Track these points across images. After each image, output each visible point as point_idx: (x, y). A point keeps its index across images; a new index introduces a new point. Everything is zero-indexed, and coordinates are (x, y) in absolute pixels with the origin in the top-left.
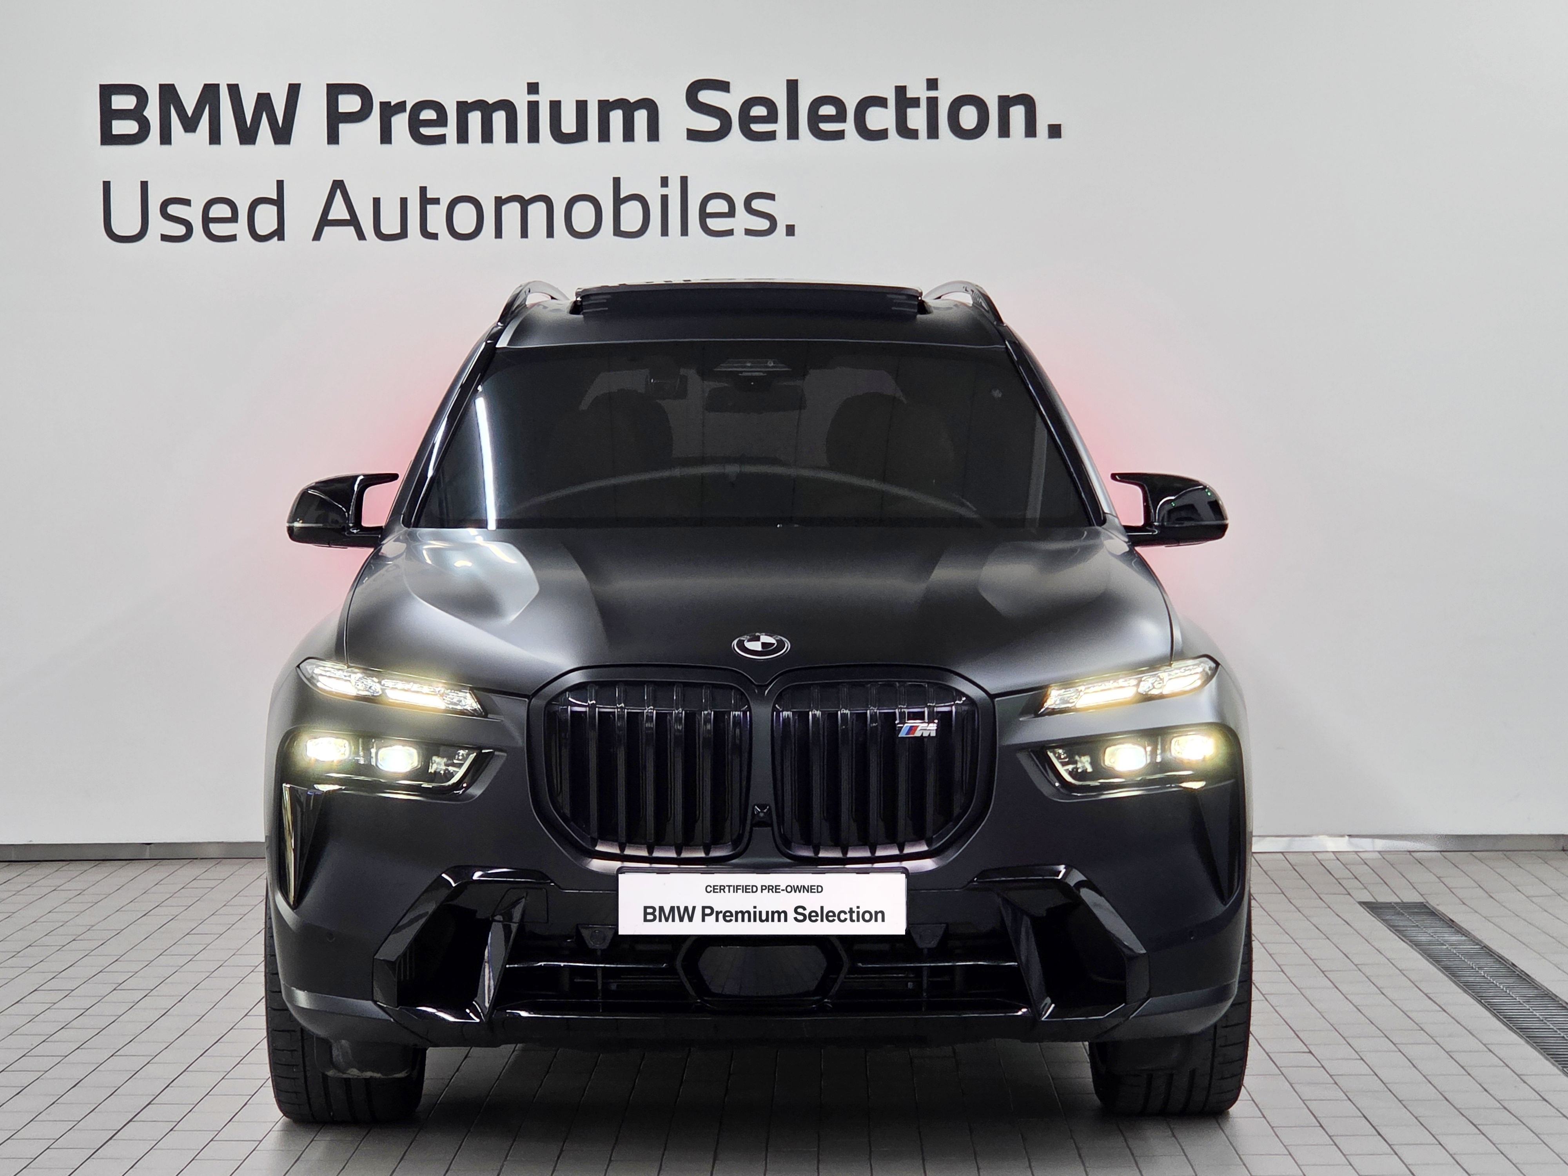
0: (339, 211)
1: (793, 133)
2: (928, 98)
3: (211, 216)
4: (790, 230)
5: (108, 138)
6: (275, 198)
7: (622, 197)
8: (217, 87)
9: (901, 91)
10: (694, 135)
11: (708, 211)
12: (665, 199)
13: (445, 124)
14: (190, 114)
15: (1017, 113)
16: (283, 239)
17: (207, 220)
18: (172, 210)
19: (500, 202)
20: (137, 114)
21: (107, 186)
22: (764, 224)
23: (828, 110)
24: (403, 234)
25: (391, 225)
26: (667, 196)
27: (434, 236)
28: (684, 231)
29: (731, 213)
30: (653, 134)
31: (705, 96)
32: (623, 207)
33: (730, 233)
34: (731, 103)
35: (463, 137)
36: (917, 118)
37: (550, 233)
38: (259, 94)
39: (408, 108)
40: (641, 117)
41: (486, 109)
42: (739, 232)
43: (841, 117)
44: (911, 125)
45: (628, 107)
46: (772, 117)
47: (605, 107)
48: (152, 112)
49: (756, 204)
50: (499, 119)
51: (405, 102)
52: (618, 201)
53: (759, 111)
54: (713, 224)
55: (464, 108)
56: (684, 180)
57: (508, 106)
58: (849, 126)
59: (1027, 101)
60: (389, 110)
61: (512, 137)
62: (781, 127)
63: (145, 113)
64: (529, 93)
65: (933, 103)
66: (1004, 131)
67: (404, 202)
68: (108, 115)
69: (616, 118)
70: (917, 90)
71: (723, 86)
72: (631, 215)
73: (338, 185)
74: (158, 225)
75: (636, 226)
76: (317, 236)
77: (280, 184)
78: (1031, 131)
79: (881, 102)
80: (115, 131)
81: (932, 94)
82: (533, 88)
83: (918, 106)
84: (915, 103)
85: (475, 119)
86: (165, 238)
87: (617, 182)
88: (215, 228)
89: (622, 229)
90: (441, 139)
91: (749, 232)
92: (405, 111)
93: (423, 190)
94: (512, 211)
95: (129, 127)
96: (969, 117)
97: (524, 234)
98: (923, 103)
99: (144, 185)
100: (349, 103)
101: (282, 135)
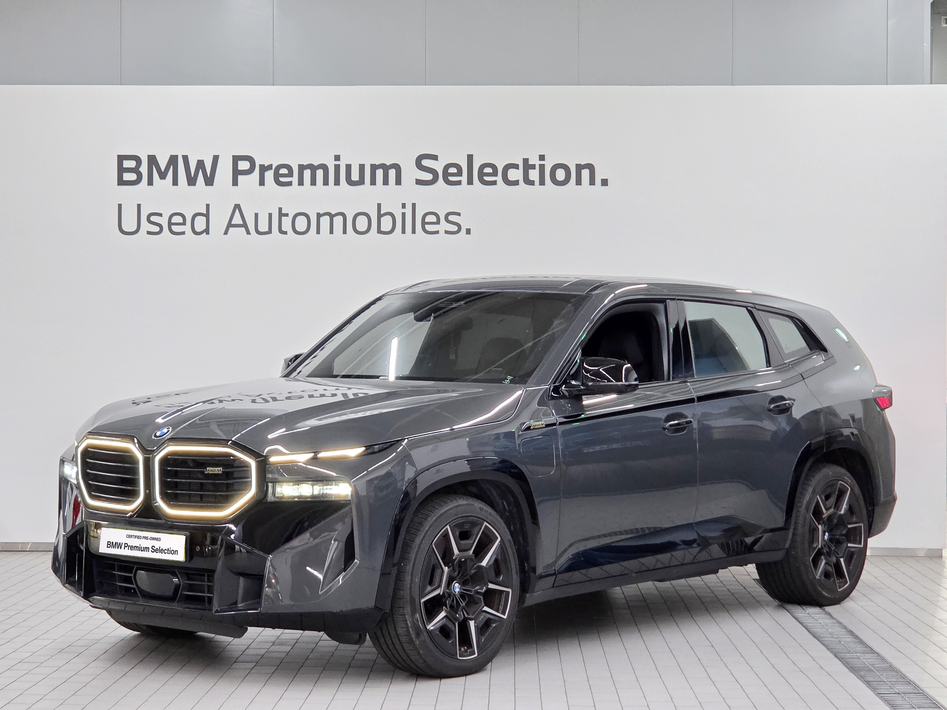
0: (237, 220)
1: (470, 182)
2: (540, 165)
3: (172, 222)
4: (468, 231)
5: (121, 182)
6: (205, 213)
7: (382, 213)
8: (177, 156)
9: (526, 161)
10: (419, 182)
11: (426, 221)
12: (404, 214)
13: (292, 176)
14: (163, 171)
15: (585, 173)
16: (208, 234)
17: (170, 224)
18: (153, 219)
19: (319, 216)
20: (136, 170)
21: (120, 206)
22: (455, 228)
23: (488, 170)
24: (270, 232)
25: (263, 226)
26: (405, 213)
27: (285, 233)
28: (414, 232)
29: (438, 222)
30: (398, 182)
31: (425, 163)
32: (382, 219)
33: (437, 232)
34: (438, 166)
35: (301, 182)
36: (534, 175)
37: (345, 232)
38: (198, 161)
39: (274, 167)
40: (392, 173)
41: (313, 168)
42: (442, 232)
43: (495, 174)
44: (531, 178)
45: (386, 168)
46: (459, 173)
47: (374, 168)
48: (144, 169)
49: (451, 218)
50: (320, 173)
51: (272, 165)
52: (380, 216)
53: (453, 170)
54: (428, 228)
55: (302, 168)
56: (414, 205)
57: (324, 167)
58: (499, 179)
59: (591, 167)
60: (264, 169)
61: (326, 182)
62: (464, 178)
63: (140, 170)
64: (335, 160)
65: (542, 167)
66: (579, 182)
67: (270, 215)
68: (121, 170)
69: (380, 173)
70: (534, 161)
71: (435, 158)
72: (386, 223)
73: (237, 207)
74: (146, 226)
75: (389, 229)
76: (226, 233)
77: (208, 206)
78: (592, 182)
79: (516, 166)
80: (124, 179)
81: (542, 162)
82: (337, 158)
83: (535, 169)
84: (533, 167)
85: (307, 173)
86: (149, 233)
87: (379, 205)
88: (175, 228)
89: (382, 230)
90: (290, 184)
91: (447, 232)
92: (272, 169)
93: (280, 209)
94: (325, 221)
95: (132, 177)
96: (560, 175)
97: (331, 232)
98: (537, 167)
99: (139, 206)
100: (244, 165)
101: (209, 181)
